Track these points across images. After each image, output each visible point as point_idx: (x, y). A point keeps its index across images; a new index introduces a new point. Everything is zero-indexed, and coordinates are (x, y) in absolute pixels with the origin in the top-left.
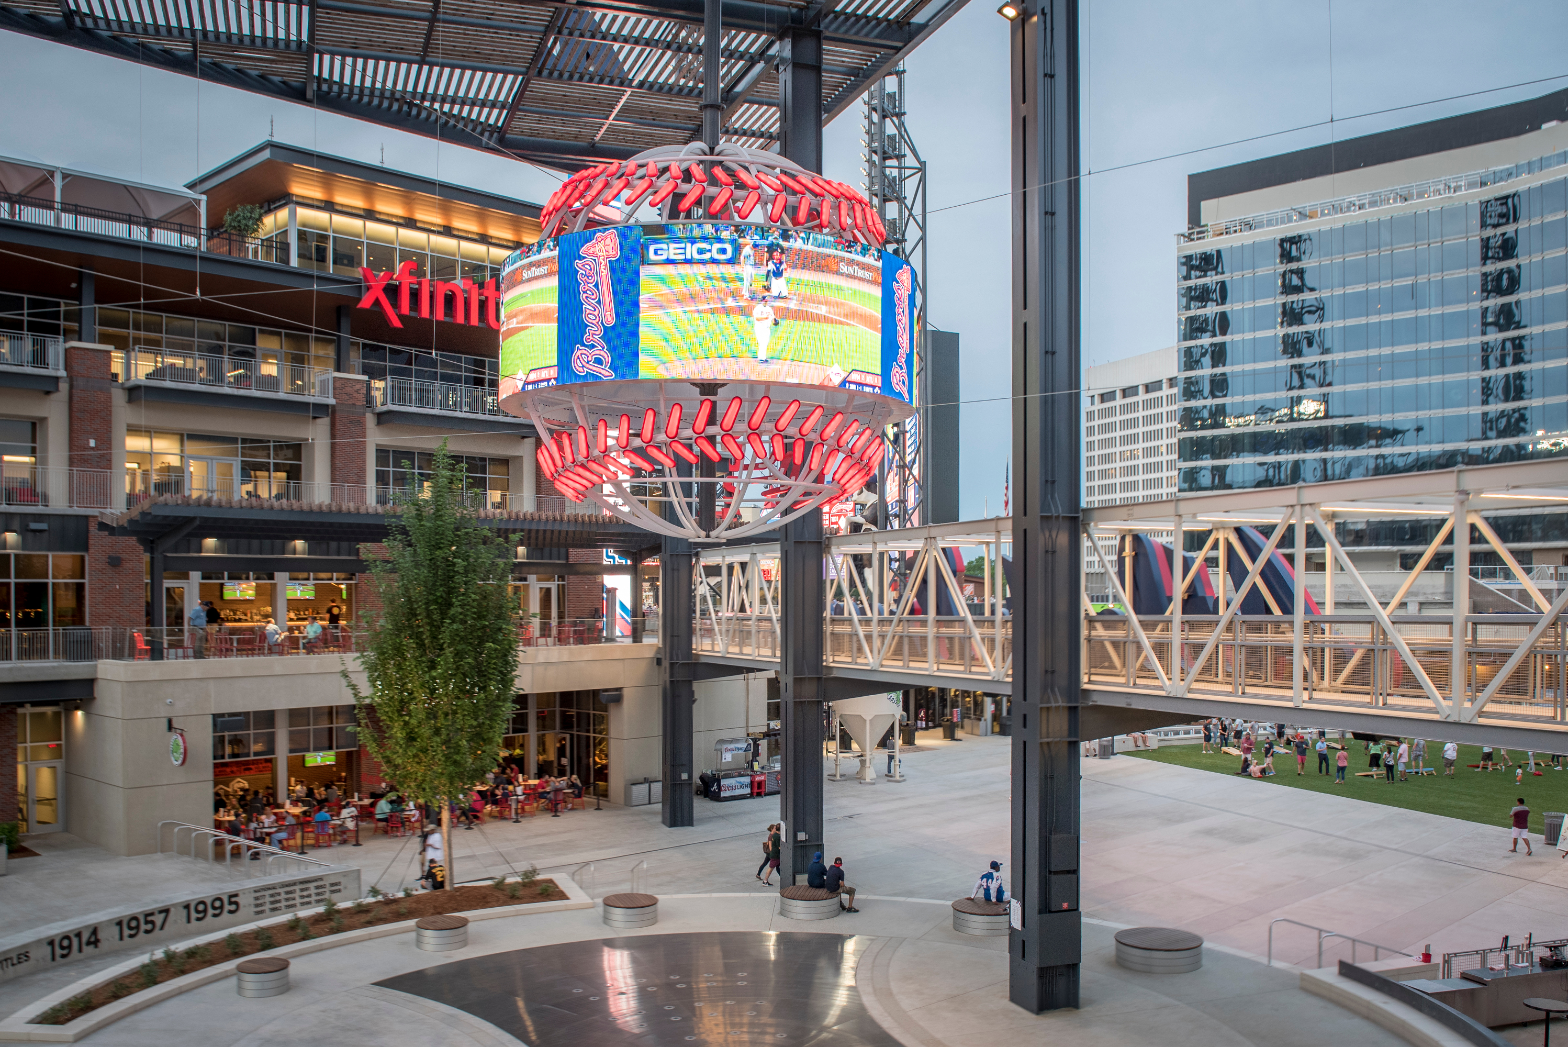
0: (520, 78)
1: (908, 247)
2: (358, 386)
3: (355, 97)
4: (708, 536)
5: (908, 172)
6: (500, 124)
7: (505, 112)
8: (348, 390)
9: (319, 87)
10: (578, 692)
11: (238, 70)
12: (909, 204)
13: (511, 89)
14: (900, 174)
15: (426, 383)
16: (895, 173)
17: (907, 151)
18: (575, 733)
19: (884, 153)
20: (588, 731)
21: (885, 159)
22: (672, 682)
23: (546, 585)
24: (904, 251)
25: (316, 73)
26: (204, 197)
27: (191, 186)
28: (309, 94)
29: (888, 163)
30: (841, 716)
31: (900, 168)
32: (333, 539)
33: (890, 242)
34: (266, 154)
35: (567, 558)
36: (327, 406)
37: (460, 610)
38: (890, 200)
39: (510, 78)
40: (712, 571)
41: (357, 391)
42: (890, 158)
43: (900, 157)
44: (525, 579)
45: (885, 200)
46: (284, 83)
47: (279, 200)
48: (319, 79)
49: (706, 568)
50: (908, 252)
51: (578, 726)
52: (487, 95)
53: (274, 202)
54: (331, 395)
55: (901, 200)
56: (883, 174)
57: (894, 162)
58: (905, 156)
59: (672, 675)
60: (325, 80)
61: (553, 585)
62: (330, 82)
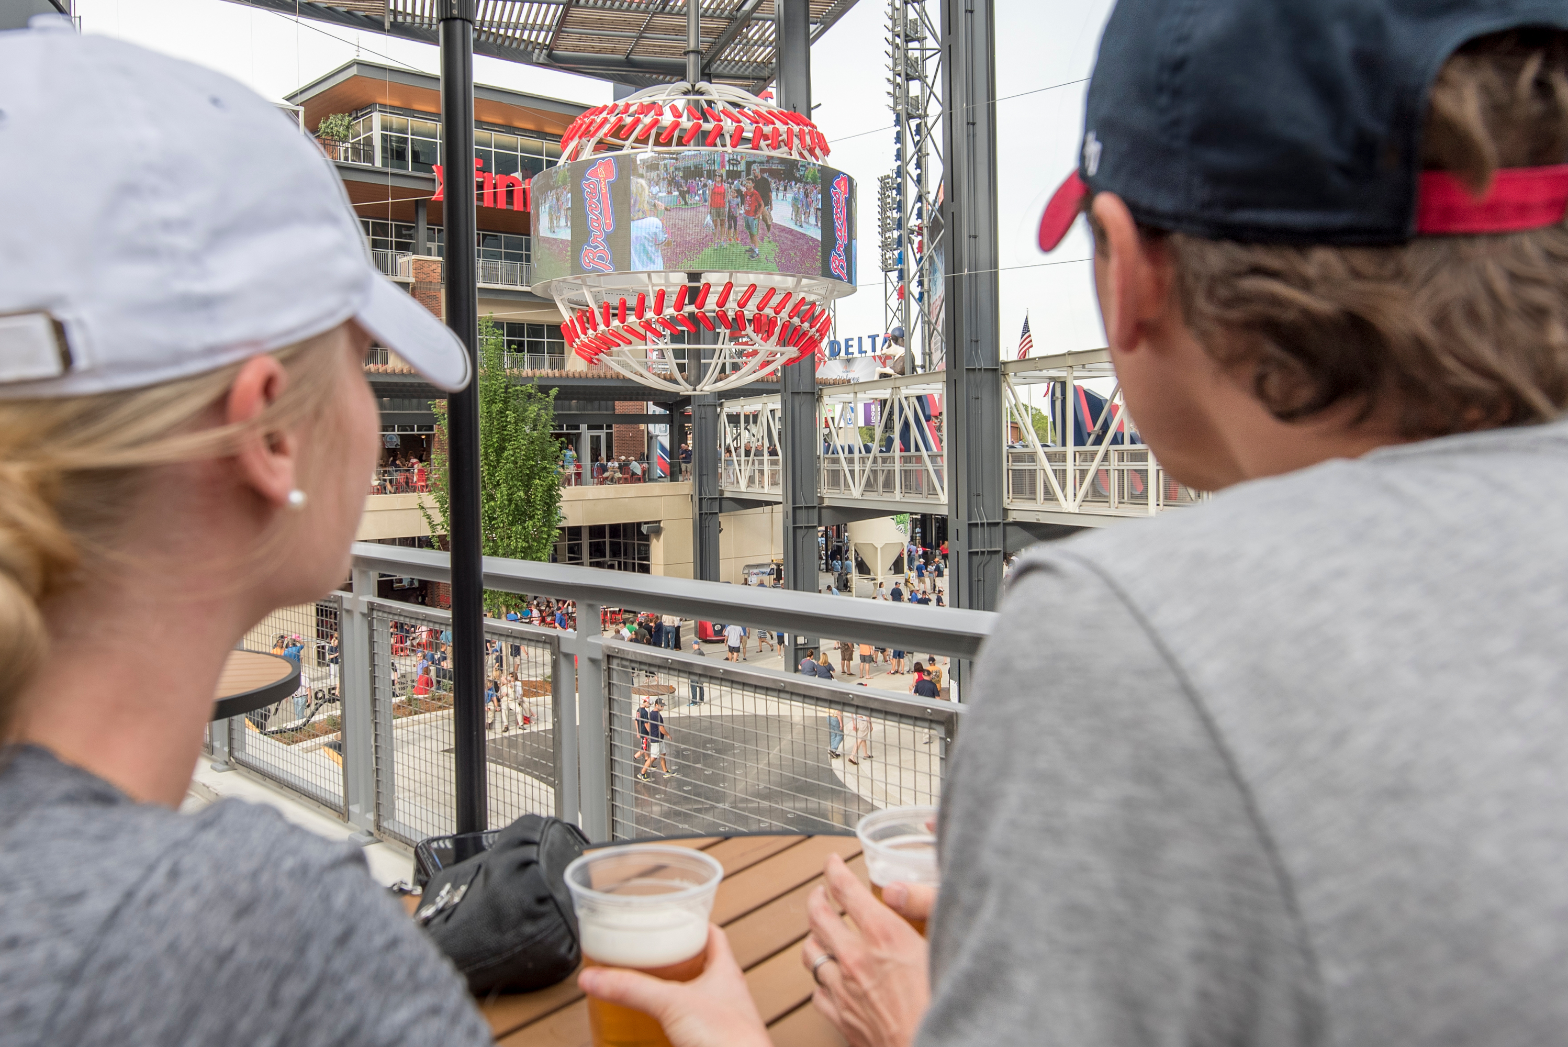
0: (561, 7)
1: (930, 122)
2: (434, 266)
3: (425, 26)
4: (695, 390)
5: (929, 53)
6: (547, 43)
7: (551, 34)
8: (425, 270)
9: (395, 18)
10: (625, 525)
11: (328, 8)
12: (930, 83)
13: (554, 16)
14: (922, 56)
15: (491, 262)
16: (917, 54)
17: (928, 34)
18: (622, 560)
19: (906, 36)
20: (634, 559)
21: (907, 42)
22: (701, 514)
23: (595, 433)
24: (926, 125)
25: (392, 7)
26: (301, 109)
27: (289, 99)
28: (387, 25)
29: (911, 45)
30: (855, 545)
31: (922, 50)
32: (414, 397)
33: (913, 117)
34: (354, 71)
35: (614, 410)
36: (408, 284)
37: (511, 452)
38: (913, 79)
39: (553, 7)
40: (734, 419)
41: (433, 271)
42: (912, 40)
43: (921, 40)
44: (578, 428)
45: (909, 78)
46: (366, 16)
47: (365, 108)
48: (395, 12)
49: (728, 416)
50: (929, 126)
51: (625, 554)
52: (535, 20)
53: (361, 110)
54: (411, 274)
55: (922, 78)
56: (906, 56)
57: (915, 45)
58: (926, 38)
59: (700, 509)
60: (400, 12)
61: (602, 434)
62: (405, 14)
